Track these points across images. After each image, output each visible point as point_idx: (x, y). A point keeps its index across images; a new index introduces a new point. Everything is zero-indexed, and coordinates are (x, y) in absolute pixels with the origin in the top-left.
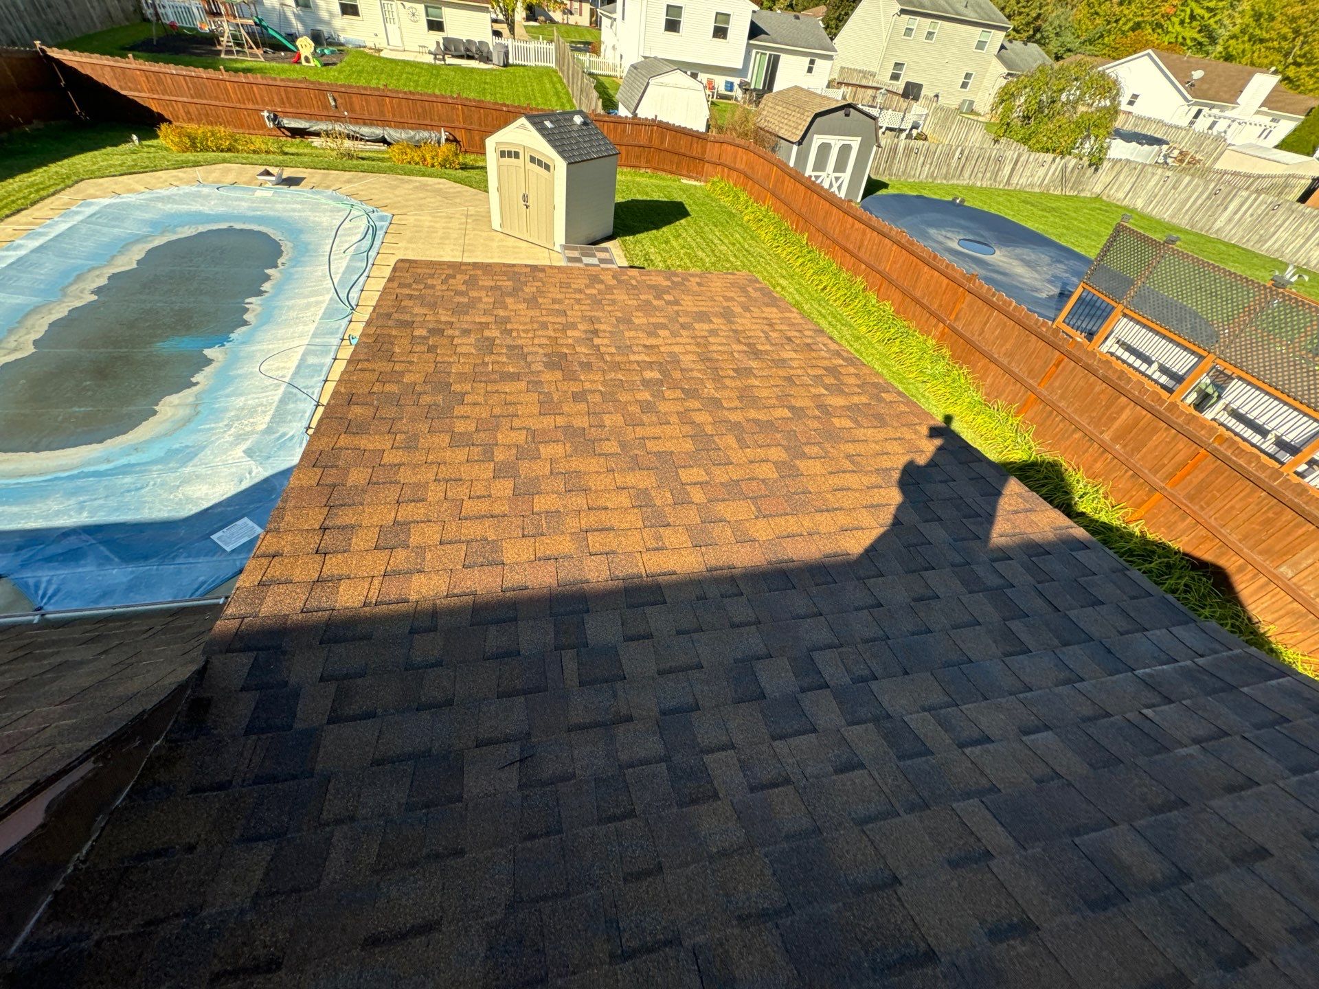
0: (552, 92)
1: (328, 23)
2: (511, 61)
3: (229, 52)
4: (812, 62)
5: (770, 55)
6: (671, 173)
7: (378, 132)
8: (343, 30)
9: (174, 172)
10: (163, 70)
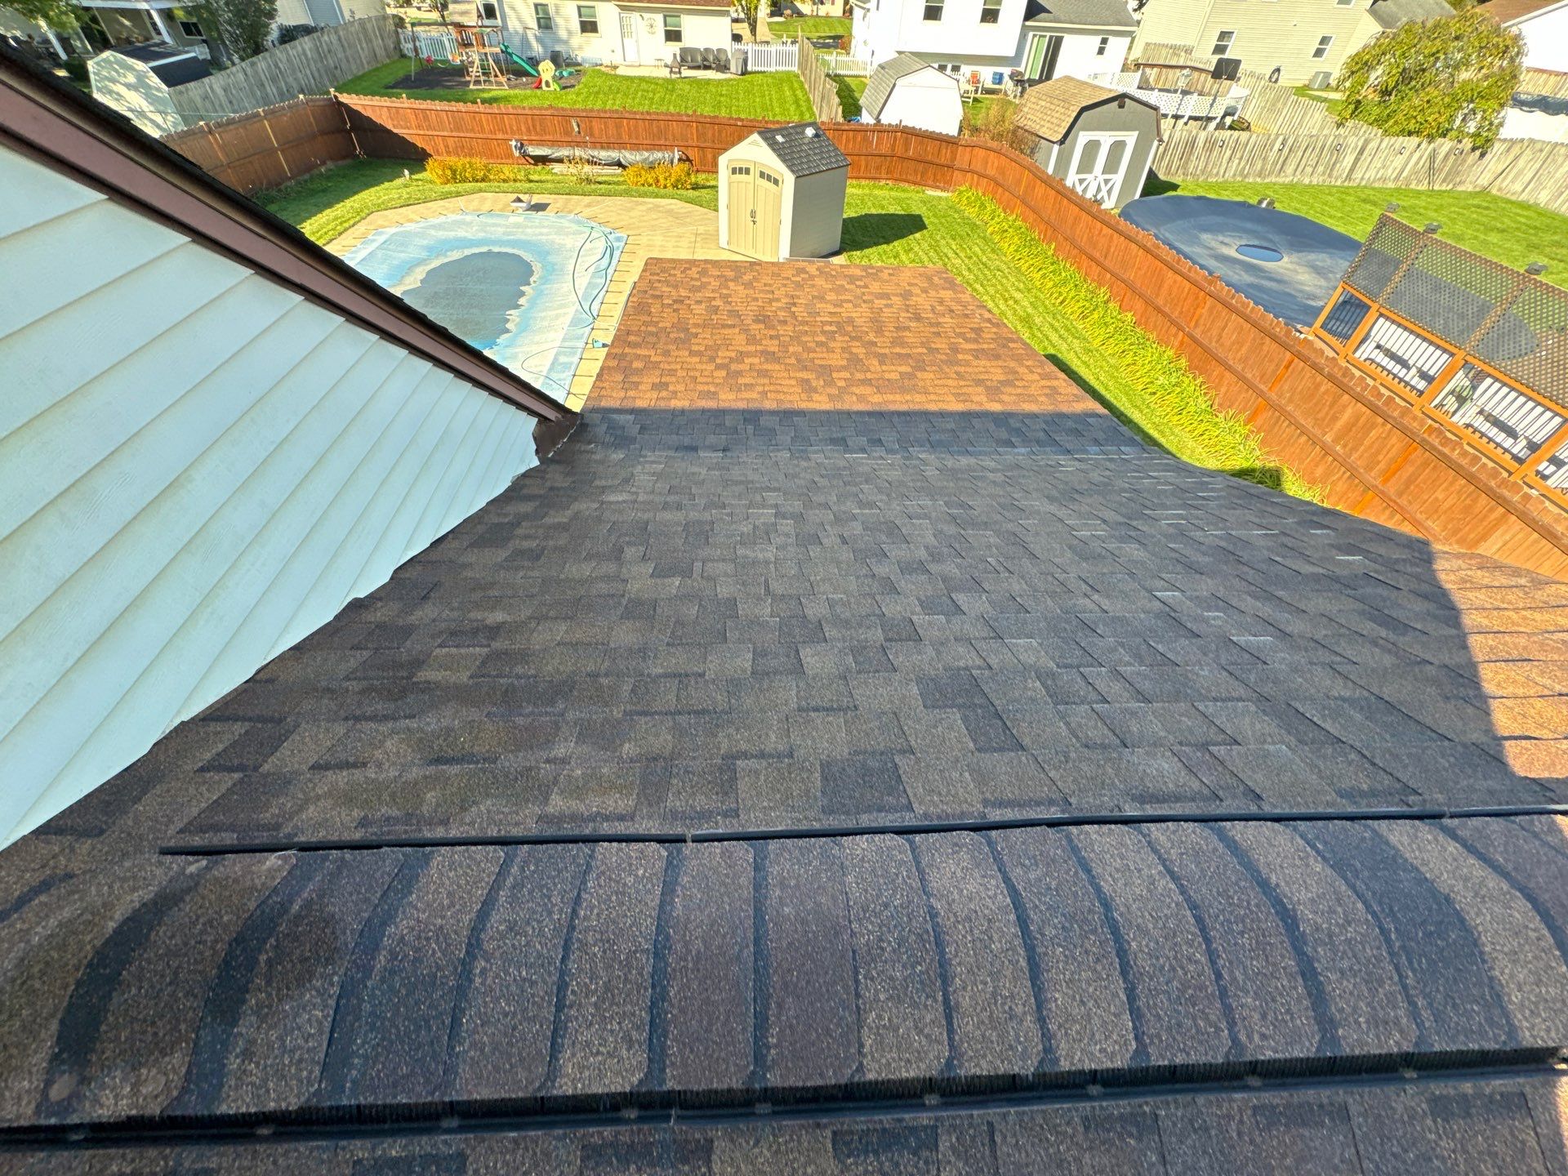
0: (790, 99)
1: (566, 42)
2: (749, 68)
3: (477, 82)
4: (1104, 41)
5: (1051, 37)
6: (915, 183)
7: (614, 155)
8: (580, 48)
9: (441, 203)
10: (430, 107)
